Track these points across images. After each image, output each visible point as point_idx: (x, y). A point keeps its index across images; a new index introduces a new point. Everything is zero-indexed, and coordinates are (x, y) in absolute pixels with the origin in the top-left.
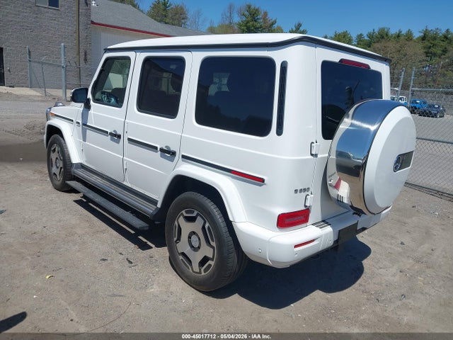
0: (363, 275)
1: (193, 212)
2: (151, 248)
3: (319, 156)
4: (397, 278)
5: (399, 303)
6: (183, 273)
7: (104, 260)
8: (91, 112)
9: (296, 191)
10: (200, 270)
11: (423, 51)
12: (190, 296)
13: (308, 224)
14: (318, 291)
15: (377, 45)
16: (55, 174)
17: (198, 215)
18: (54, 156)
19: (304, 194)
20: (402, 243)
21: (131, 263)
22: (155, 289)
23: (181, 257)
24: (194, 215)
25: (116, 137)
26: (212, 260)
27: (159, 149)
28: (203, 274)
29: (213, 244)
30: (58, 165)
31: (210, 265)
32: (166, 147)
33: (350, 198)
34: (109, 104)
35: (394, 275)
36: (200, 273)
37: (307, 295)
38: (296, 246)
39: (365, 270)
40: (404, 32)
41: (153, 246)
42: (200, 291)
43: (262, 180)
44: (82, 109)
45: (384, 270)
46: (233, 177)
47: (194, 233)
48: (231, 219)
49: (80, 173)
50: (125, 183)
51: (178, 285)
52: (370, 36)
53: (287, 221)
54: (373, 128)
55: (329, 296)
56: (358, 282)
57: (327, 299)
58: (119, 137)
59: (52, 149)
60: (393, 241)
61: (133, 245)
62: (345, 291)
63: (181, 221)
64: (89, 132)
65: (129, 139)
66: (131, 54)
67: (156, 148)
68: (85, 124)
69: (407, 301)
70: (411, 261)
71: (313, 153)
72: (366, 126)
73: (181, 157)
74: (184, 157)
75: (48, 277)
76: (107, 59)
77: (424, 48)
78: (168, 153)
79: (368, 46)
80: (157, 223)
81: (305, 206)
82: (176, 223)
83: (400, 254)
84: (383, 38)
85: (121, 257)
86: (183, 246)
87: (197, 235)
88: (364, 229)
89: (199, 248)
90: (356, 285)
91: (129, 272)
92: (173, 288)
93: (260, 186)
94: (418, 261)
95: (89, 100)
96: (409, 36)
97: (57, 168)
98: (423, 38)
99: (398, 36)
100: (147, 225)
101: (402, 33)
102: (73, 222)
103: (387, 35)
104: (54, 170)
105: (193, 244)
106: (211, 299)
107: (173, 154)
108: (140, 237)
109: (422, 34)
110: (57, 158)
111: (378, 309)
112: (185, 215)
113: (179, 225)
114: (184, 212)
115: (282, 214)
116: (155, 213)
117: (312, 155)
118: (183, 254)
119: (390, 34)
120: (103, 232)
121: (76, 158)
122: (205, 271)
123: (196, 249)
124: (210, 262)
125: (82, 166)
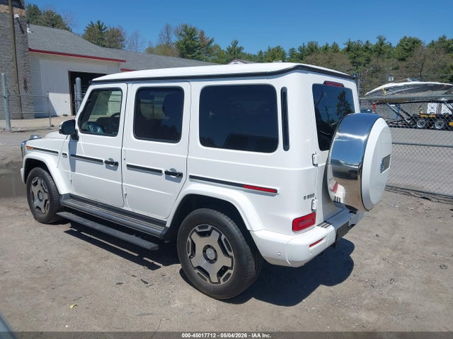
0: (355, 267)
1: (207, 227)
2: (160, 267)
3: (319, 165)
4: (382, 266)
5: (391, 286)
6: (200, 285)
7: (120, 284)
8: (80, 142)
9: (305, 197)
10: (219, 280)
11: (349, 61)
12: (213, 305)
13: (315, 225)
14: (321, 285)
15: (309, 58)
16: (38, 207)
17: (212, 229)
18: (35, 190)
19: (310, 200)
20: (377, 236)
21: (147, 283)
22: (177, 304)
23: (197, 271)
24: (209, 229)
25: (112, 164)
26: (231, 268)
27: (164, 172)
28: (222, 283)
29: (231, 254)
30: (41, 198)
31: (229, 274)
32: (171, 169)
33: (346, 199)
34: (95, 133)
35: (379, 264)
36: (219, 282)
37: (314, 290)
38: (311, 245)
39: (355, 263)
40: (330, 45)
41: (161, 265)
42: (220, 300)
43: (275, 191)
44: (68, 140)
45: (370, 261)
46: (245, 191)
47: (209, 246)
48: (249, 229)
49: (70, 203)
50: (125, 208)
51: (198, 297)
52: (302, 49)
53: (300, 224)
54: (363, 138)
55: (332, 288)
56: (352, 273)
57: (331, 291)
58: (116, 164)
59: (33, 182)
60: (369, 235)
61: (142, 267)
62: (344, 282)
63: (195, 237)
64: (78, 163)
65: (128, 166)
66: (122, 86)
67: (160, 171)
68: (73, 155)
69: (396, 284)
70: (389, 250)
71: (315, 163)
72: (356, 137)
73: (188, 177)
74: (192, 177)
75: (72, 307)
76: (93, 91)
77: (350, 58)
78: (174, 175)
79: (300, 58)
80: (166, 242)
81: (312, 210)
82: (189, 239)
83: (378, 244)
84: (312, 50)
85: (135, 279)
86: (198, 260)
87: (213, 248)
88: (353, 225)
89: (215, 259)
90: (351, 276)
91: (148, 292)
92: (194, 301)
93: (273, 196)
94: (394, 249)
95: (76, 131)
96: (335, 48)
97: (41, 201)
98: (348, 50)
99: (326, 49)
100: (155, 245)
101: (329, 45)
102: (74, 252)
103: (316, 48)
104: (37, 203)
105: (209, 257)
106: (232, 305)
107: (180, 175)
108: (145, 259)
109: (346, 46)
110: (39, 191)
111: (375, 294)
112: (198, 230)
113: (192, 241)
114: (196, 228)
115: (296, 219)
116: (164, 233)
117: (314, 165)
118: (199, 268)
119: (318, 47)
120: (107, 258)
121: (64, 189)
122: (224, 280)
123: (212, 262)
124: (229, 271)
125: (71, 196)
